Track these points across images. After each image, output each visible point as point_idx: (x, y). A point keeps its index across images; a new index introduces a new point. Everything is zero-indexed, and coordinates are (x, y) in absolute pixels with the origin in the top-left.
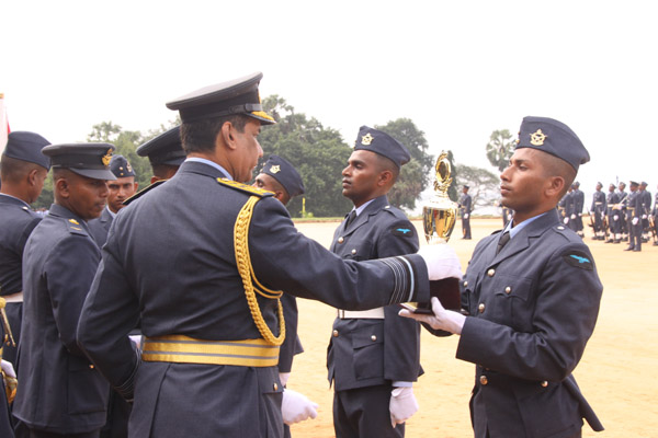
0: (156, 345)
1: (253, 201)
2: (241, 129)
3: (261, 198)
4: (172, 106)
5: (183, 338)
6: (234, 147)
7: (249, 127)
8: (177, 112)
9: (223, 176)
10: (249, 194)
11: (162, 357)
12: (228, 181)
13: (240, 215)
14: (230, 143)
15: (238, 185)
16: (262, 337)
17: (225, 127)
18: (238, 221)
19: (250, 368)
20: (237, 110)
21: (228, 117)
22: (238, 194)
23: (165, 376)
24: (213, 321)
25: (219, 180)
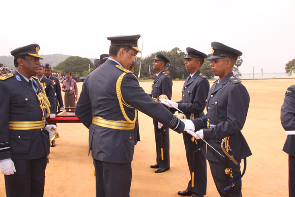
0: (94, 119)
1: (124, 74)
2: (127, 51)
3: (128, 74)
4: (109, 39)
5: (100, 118)
7: (130, 51)
8: (110, 41)
9: (118, 64)
10: (124, 72)
11: (95, 123)
13: (119, 79)
14: (122, 55)
16: (126, 120)
17: (121, 49)
18: (118, 81)
19: (119, 130)
21: (124, 46)
25: (116, 66)
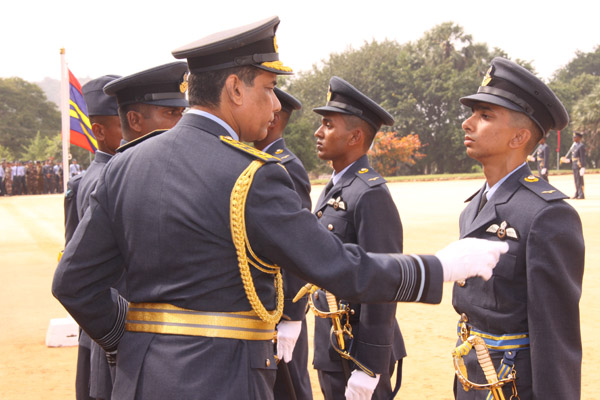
0: (140, 315)
1: (255, 165)
2: (250, 81)
3: (266, 163)
5: (169, 307)
6: (239, 103)
7: (259, 80)
9: (226, 133)
10: (253, 157)
11: (147, 328)
12: (233, 140)
13: (239, 181)
14: (235, 98)
15: (242, 146)
17: (230, 80)
19: (241, 341)
20: (244, 62)
21: (234, 70)
22: (240, 156)
23: (149, 349)
24: (203, 291)
25: (222, 138)
